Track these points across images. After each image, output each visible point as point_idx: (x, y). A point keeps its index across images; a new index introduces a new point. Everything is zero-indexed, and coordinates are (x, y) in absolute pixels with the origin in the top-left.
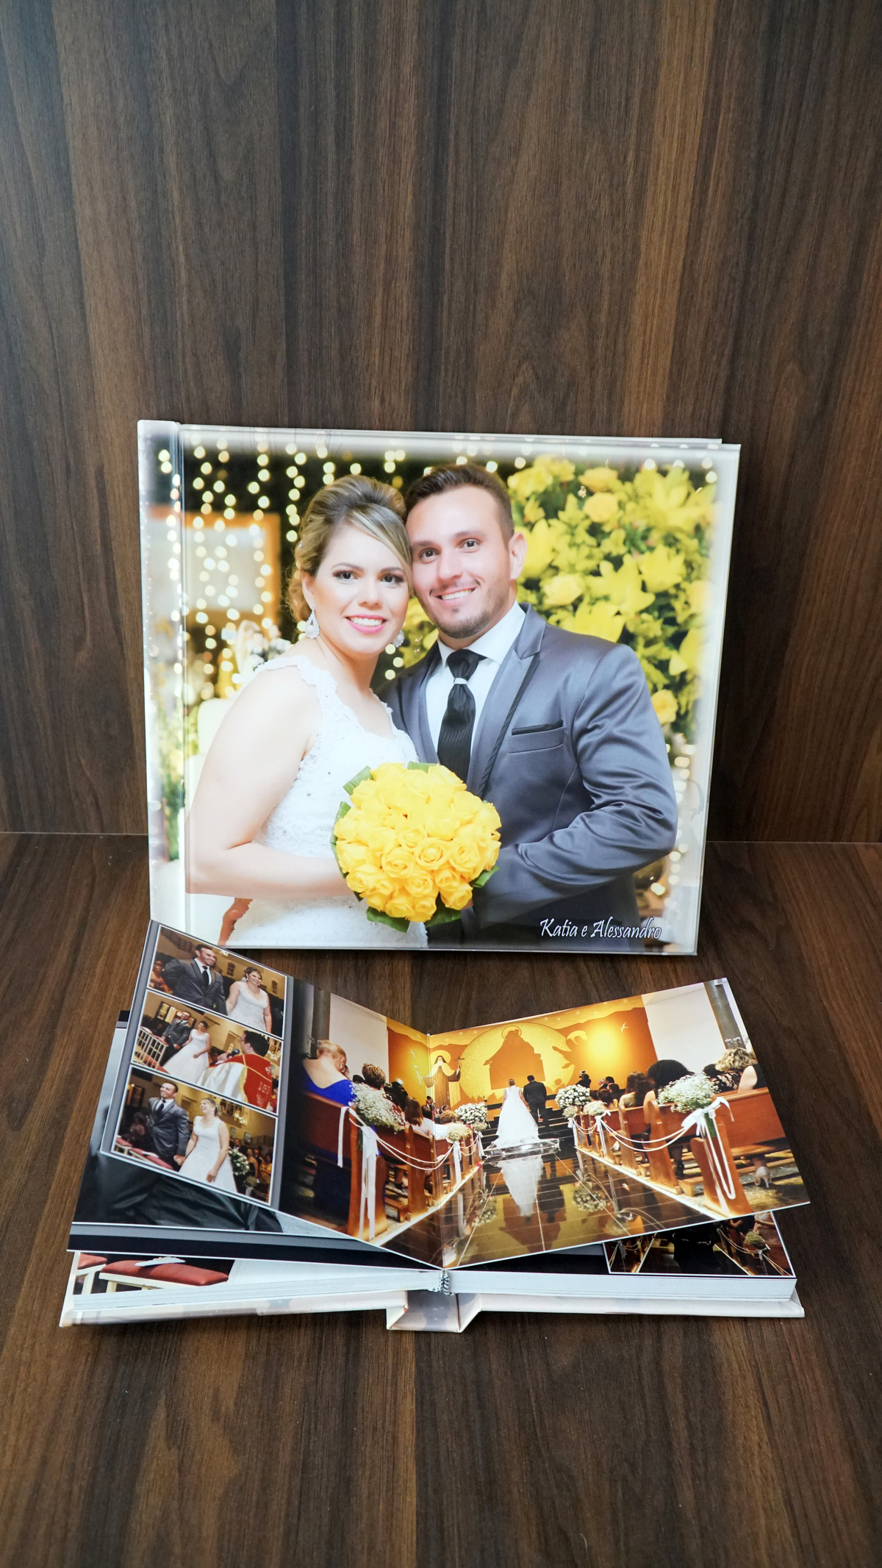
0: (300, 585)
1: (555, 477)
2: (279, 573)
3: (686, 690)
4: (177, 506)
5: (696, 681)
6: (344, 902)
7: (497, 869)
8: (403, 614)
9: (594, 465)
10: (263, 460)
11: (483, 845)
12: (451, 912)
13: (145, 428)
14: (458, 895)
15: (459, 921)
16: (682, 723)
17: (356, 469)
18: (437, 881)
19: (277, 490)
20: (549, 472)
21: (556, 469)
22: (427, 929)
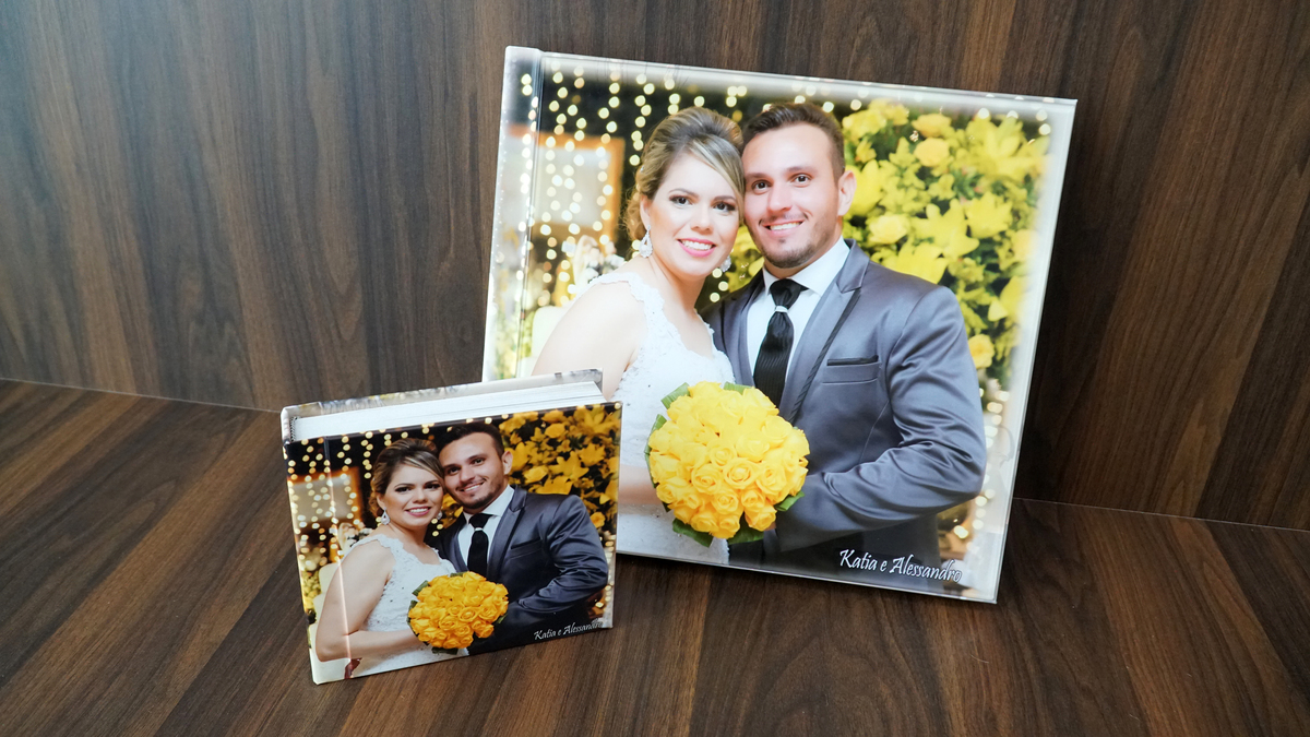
0: (638, 206)
1: (889, 121)
2: (620, 193)
3: (1004, 337)
4: (533, 126)
5: (1015, 328)
6: (652, 512)
7: (801, 495)
8: (732, 241)
9: (927, 112)
10: (614, 88)
11: (790, 470)
12: (753, 532)
13: (512, 53)
14: (762, 516)
15: (761, 542)
16: (998, 369)
17: (699, 101)
18: (743, 500)
19: (625, 117)
20: (884, 115)
21: (891, 112)
22: (729, 546)
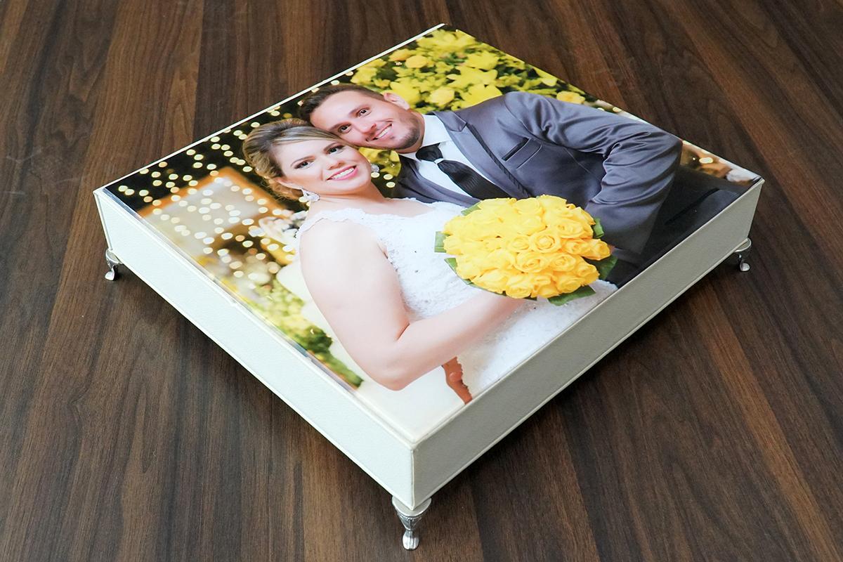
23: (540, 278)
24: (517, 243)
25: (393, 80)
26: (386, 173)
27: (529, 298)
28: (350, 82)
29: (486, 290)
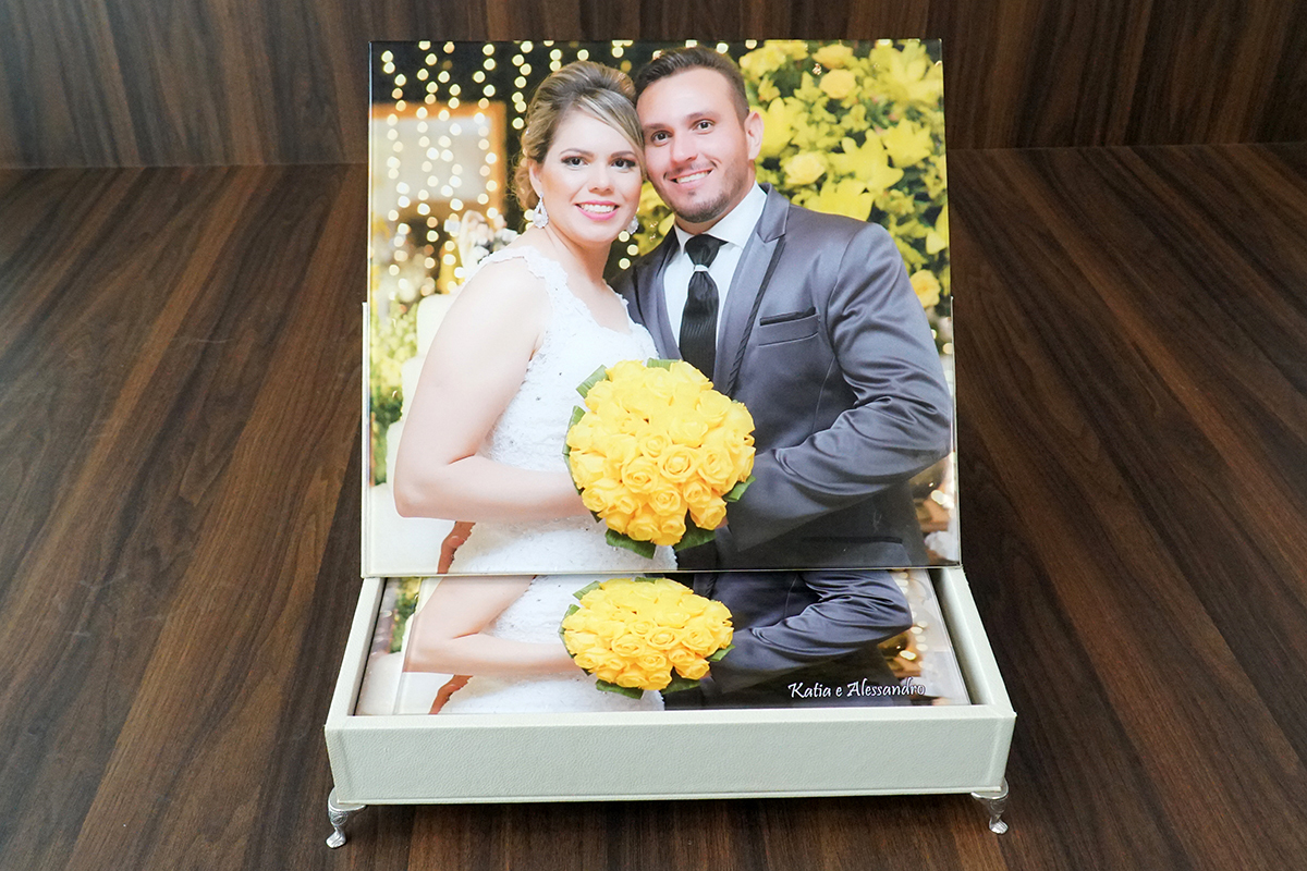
23: (627, 500)
24: (655, 442)
25: (782, 96)
26: (636, 242)
27: (595, 514)
28: (737, 61)
29: (571, 473)
